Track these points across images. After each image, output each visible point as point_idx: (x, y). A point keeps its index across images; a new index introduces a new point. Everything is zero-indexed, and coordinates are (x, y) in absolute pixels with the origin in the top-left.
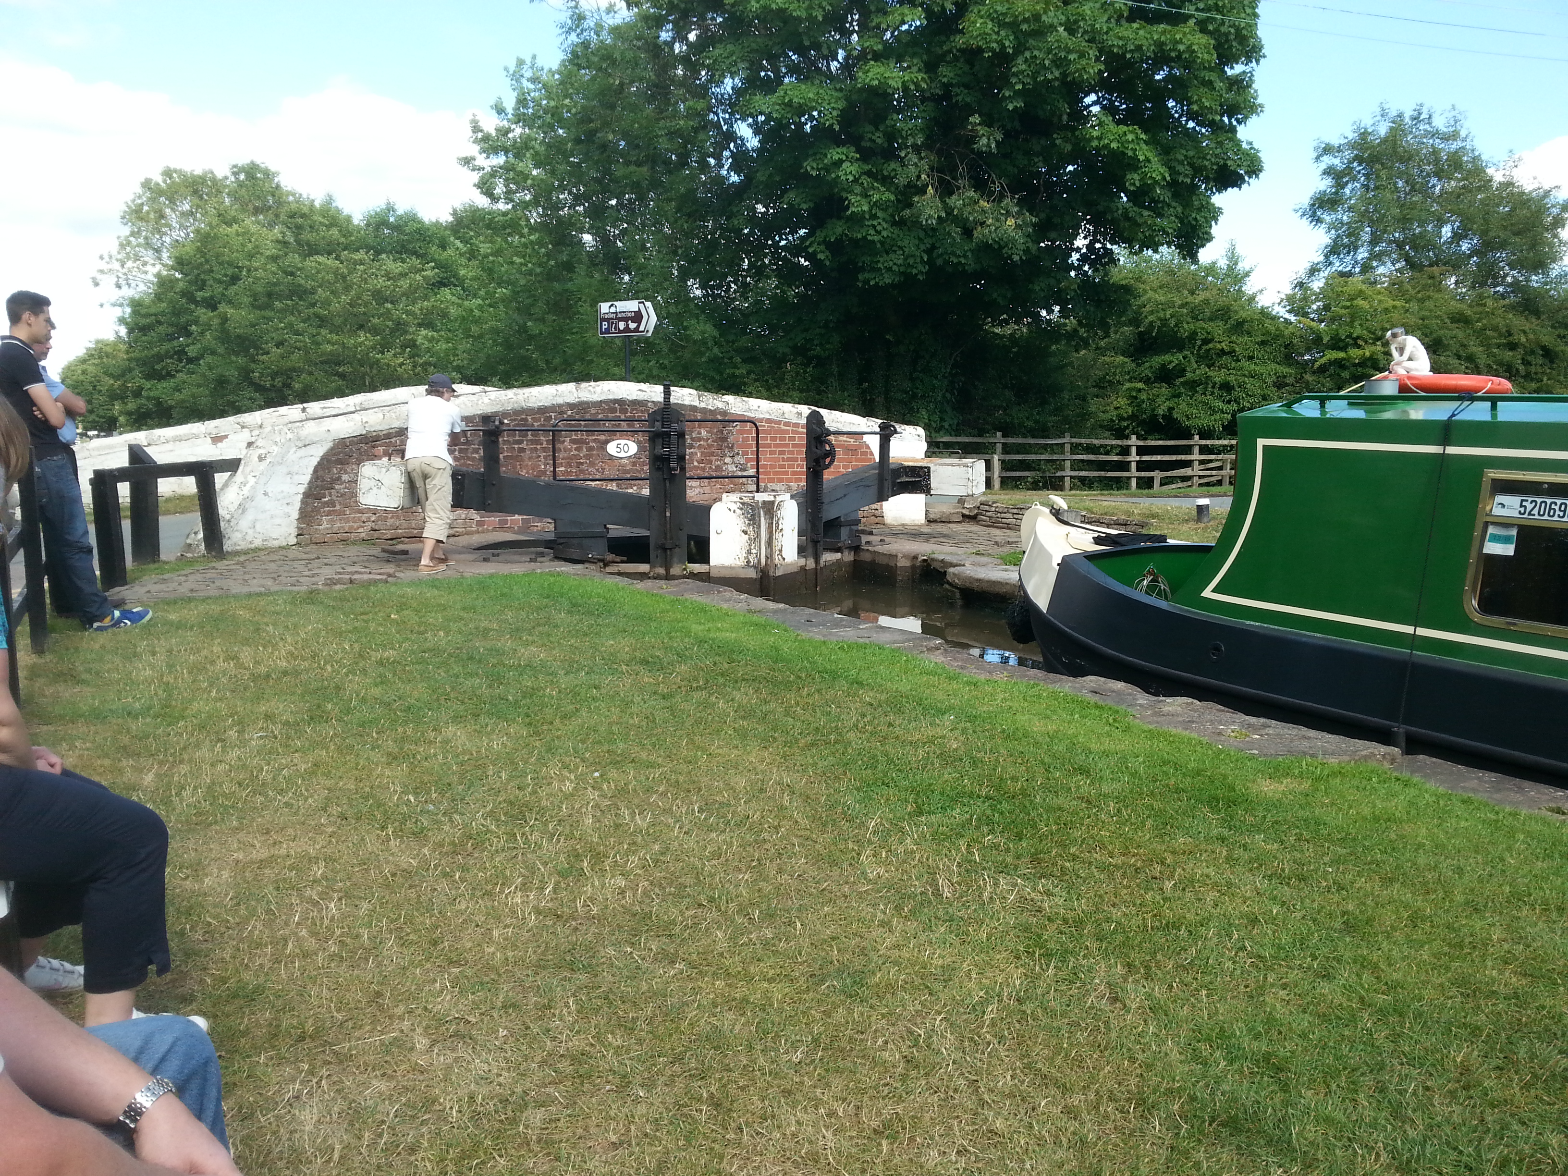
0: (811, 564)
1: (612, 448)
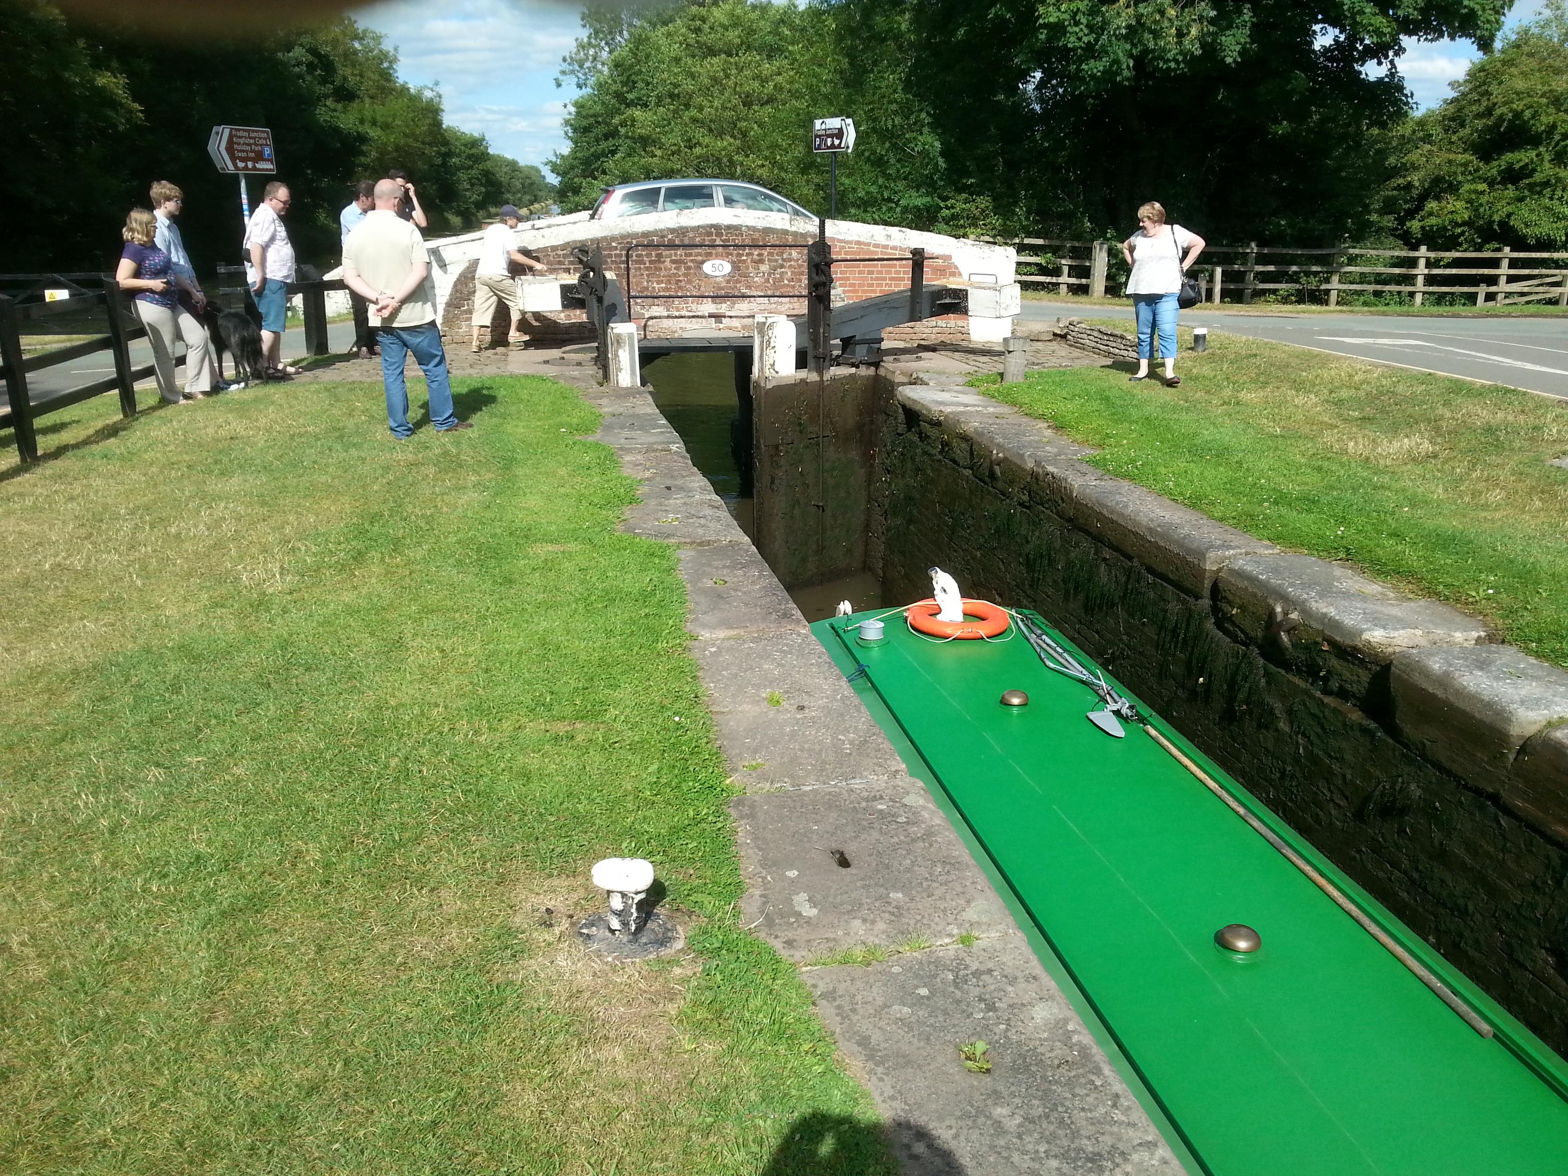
0: (813, 377)
1: (707, 268)
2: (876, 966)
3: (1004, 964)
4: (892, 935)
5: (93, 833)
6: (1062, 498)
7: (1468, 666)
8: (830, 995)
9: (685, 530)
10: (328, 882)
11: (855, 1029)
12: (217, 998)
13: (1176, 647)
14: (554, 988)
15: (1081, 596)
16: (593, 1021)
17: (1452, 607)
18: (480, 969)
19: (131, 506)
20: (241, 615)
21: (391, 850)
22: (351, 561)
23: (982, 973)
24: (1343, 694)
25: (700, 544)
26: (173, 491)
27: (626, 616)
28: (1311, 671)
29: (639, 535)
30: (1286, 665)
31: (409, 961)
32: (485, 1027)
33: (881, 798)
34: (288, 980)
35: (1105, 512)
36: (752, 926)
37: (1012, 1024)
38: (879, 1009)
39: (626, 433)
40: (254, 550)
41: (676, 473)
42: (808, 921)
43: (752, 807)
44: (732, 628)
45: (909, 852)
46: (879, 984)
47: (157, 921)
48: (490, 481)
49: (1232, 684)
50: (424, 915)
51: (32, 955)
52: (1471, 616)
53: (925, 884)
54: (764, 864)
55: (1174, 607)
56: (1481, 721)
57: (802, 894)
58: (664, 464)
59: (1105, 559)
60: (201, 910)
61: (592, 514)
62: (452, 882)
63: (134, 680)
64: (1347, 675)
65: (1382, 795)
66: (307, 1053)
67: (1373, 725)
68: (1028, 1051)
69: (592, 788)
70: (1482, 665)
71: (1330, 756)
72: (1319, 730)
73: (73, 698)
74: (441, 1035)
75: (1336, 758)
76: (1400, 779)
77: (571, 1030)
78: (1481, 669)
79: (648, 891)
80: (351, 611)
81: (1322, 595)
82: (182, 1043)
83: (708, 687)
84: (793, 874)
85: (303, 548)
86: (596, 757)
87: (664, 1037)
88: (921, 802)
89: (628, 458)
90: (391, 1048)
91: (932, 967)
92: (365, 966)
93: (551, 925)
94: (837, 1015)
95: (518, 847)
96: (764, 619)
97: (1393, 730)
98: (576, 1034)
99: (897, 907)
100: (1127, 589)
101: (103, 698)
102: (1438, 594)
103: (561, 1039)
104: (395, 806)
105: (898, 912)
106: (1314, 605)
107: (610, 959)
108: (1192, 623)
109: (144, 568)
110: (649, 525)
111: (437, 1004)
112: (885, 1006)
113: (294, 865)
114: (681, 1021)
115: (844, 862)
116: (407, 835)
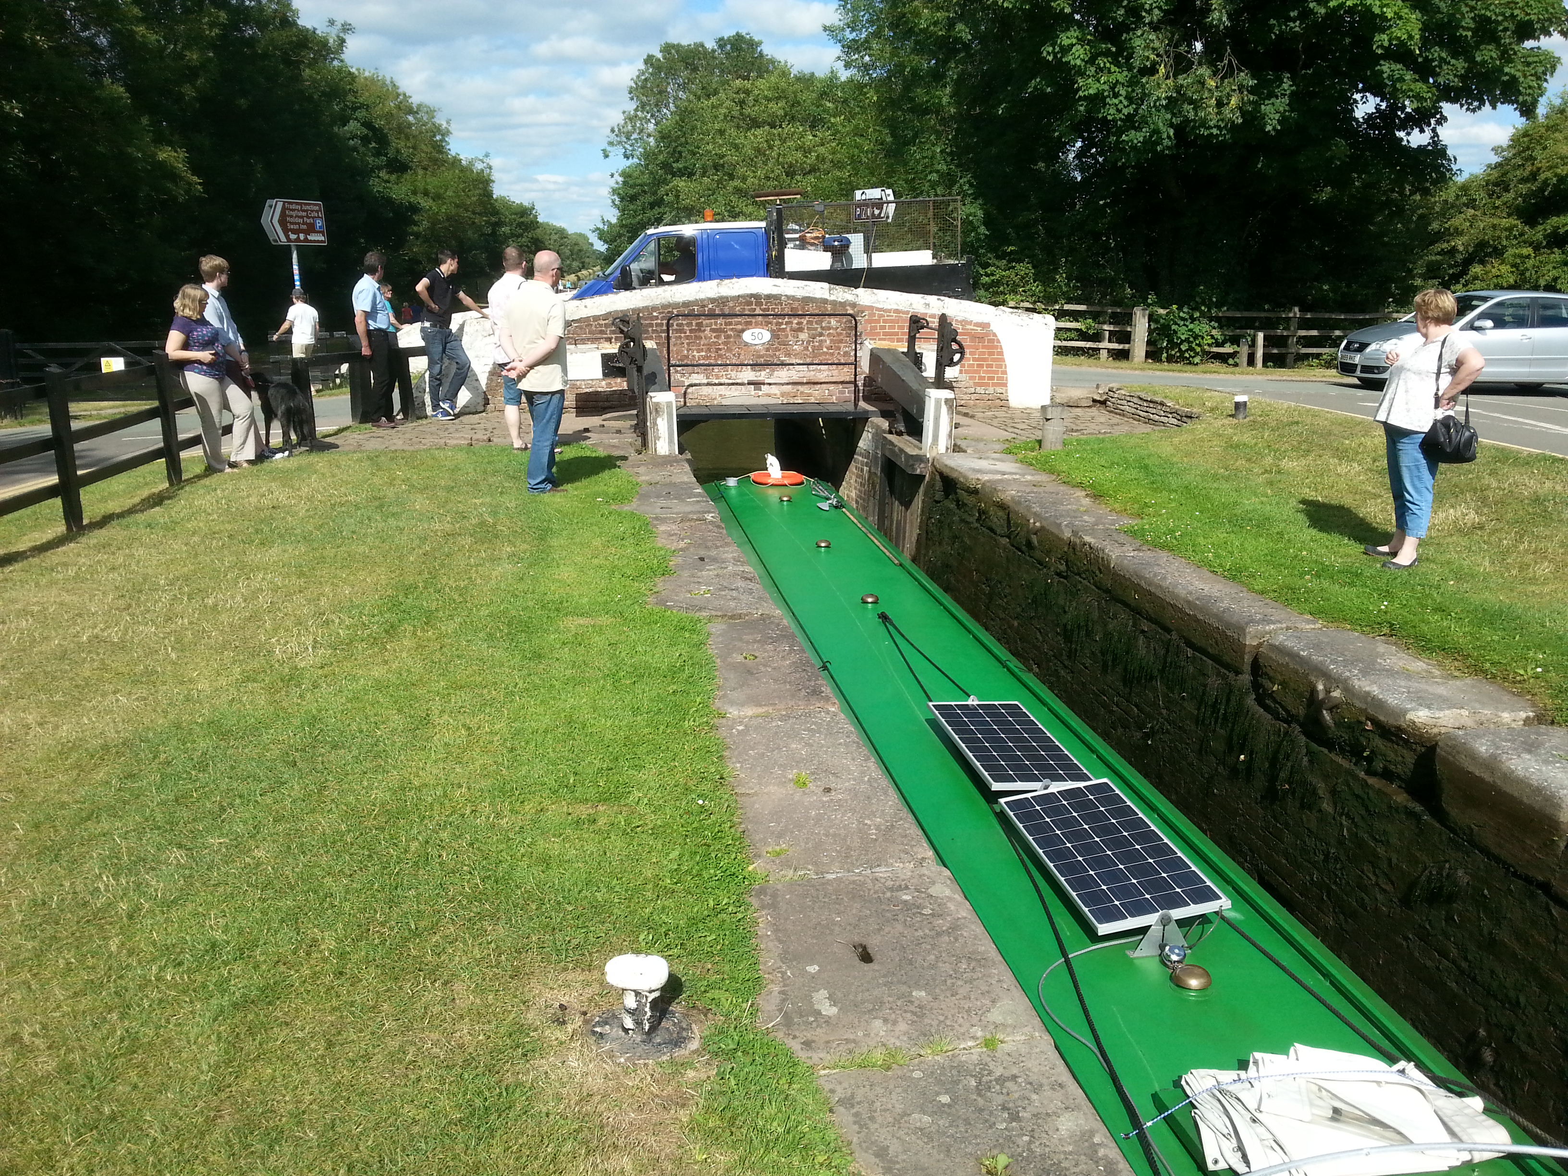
1: (747, 336)
2: (896, 1071)
3: (1029, 1070)
4: (914, 1036)
5: (112, 917)
6: (1100, 569)
7: (1515, 749)
8: (848, 1102)
9: (717, 603)
10: (341, 973)
11: (873, 1139)
12: (223, 1095)
13: (1216, 723)
14: (564, 1091)
15: (1119, 669)
16: (602, 1127)
17: (1500, 685)
18: (490, 1069)
19: (171, 576)
20: (271, 690)
21: (407, 940)
22: (384, 634)
23: (1007, 1079)
24: (1387, 775)
25: (731, 617)
26: (212, 561)
27: (654, 693)
28: (1355, 751)
29: (670, 607)
30: (1329, 744)
31: (419, 1059)
32: (492, 1132)
33: (907, 888)
34: (296, 1077)
35: (1143, 583)
36: (770, 1026)
37: (1036, 1135)
38: (898, 1117)
39: (663, 502)
40: (289, 623)
41: (710, 544)
42: (828, 1021)
43: (774, 896)
44: (761, 706)
45: (934, 946)
46: (899, 1090)
47: (169, 1011)
48: (524, 552)
49: (1274, 761)
50: (436, 1010)
51: (42, 1047)
52: (1519, 695)
53: (949, 982)
54: (785, 957)
55: (1214, 682)
56: (1531, 808)
57: (822, 991)
58: (699, 534)
59: (1143, 632)
60: (214, 1001)
61: (625, 586)
62: (465, 975)
63: (163, 756)
64: (1391, 755)
65: (1429, 880)
66: (311, 1157)
67: (1418, 808)
68: (1052, 1165)
69: (612, 875)
70: (1531, 748)
71: (1375, 839)
72: (1363, 812)
73: (100, 775)
74: (447, 1141)
75: (1381, 841)
76: (1447, 865)
77: (580, 1137)
78: (1530, 752)
79: (663, 989)
80: (380, 686)
81: (1365, 673)
82: (186, 1146)
83: (734, 767)
84: (813, 969)
85: (337, 621)
86: (617, 843)
87: (674, 1146)
88: (948, 892)
89: (663, 528)
90: (396, 1154)
91: (954, 1072)
92: (373, 1064)
93: (564, 1023)
94: (855, 1123)
95: (534, 938)
96: (793, 696)
97: (1439, 813)
98: (586, 1142)
99: (920, 1007)
100: (1165, 662)
101: (131, 776)
102: (1485, 672)
103: (568, 1147)
104: (413, 892)
105: (921, 1012)
106: (1357, 683)
107: (622, 1060)
108: (1233, 698)
109: (178, 641)
110: (681, 597)
111: (445, 1106)
112: (905, 1114)
113: (308, 954)
114: (692, 1129)
115: (866, 957)
116: (422, 924)
